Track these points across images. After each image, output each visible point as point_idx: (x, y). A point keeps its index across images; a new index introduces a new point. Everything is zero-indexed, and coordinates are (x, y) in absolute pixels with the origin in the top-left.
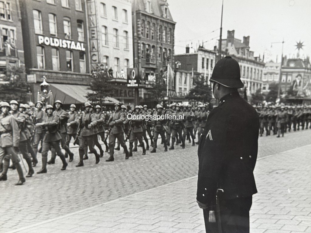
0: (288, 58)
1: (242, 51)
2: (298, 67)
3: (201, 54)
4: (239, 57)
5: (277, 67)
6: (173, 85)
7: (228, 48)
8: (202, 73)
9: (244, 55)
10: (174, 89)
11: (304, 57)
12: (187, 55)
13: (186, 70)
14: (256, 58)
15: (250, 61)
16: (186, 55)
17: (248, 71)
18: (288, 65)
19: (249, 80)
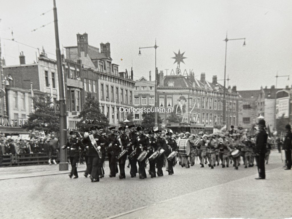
0: (165, 75)
1: (101, 64)
2: (180, 86)
3: (42, 66)
4: (98, 72)
5: (151, 87)
6: (5, 110)
7: (80, 58)
8: (46, 93)
9: (105, 69)
10: (6, 116)
11: (187, 74)
12: (23, 67)
13: (23, 88)
14: (122, 74)
15: (114, 78)
16: (20, 67)
17: (112, 91)
18: (166, 84)
19: (115, 104)
